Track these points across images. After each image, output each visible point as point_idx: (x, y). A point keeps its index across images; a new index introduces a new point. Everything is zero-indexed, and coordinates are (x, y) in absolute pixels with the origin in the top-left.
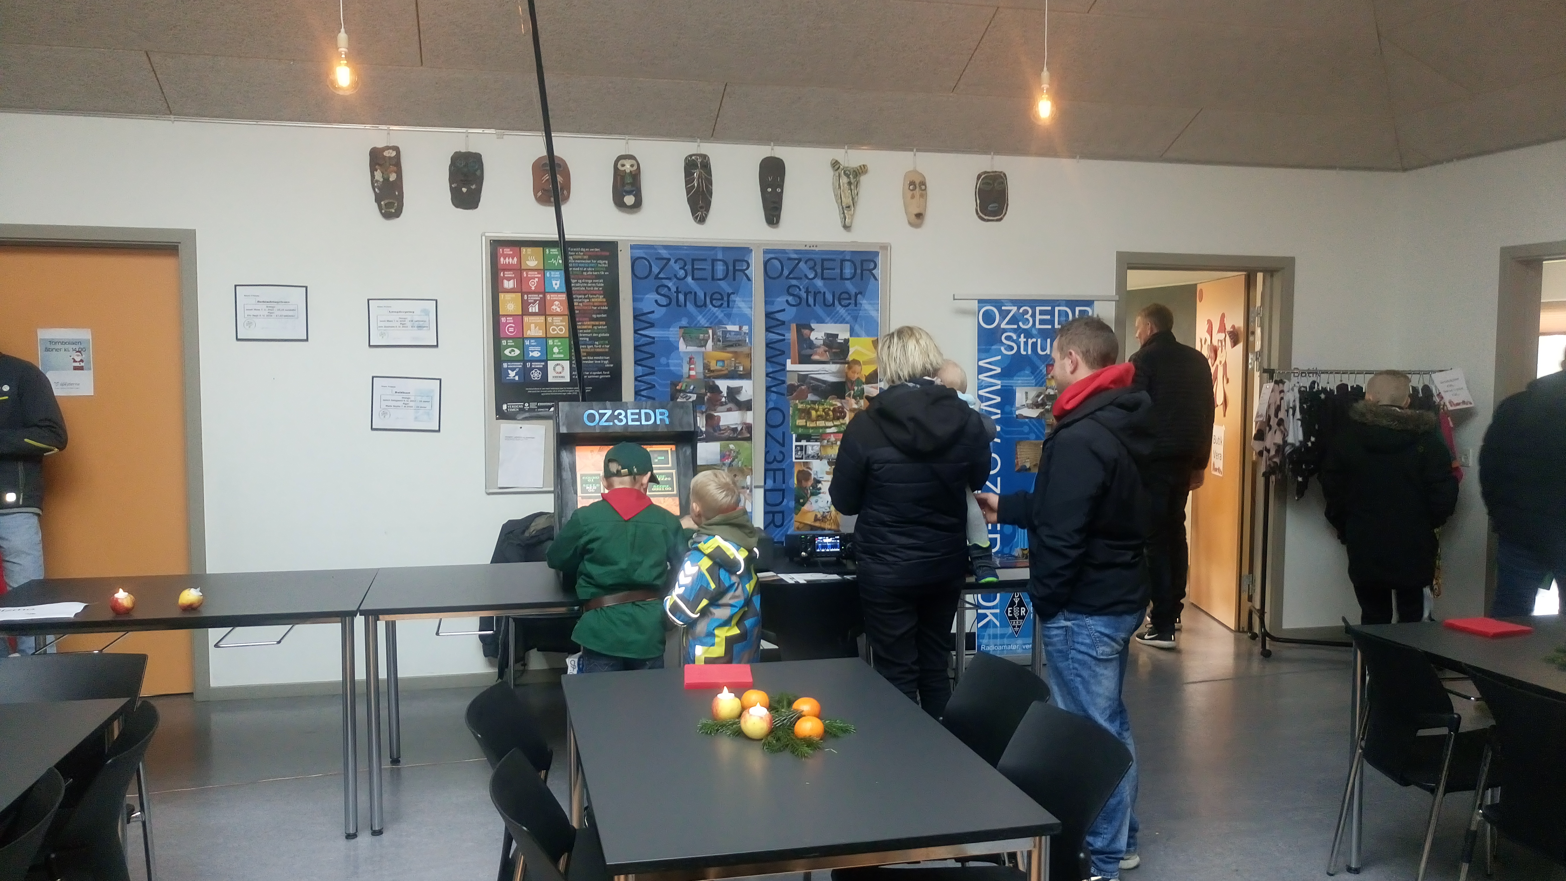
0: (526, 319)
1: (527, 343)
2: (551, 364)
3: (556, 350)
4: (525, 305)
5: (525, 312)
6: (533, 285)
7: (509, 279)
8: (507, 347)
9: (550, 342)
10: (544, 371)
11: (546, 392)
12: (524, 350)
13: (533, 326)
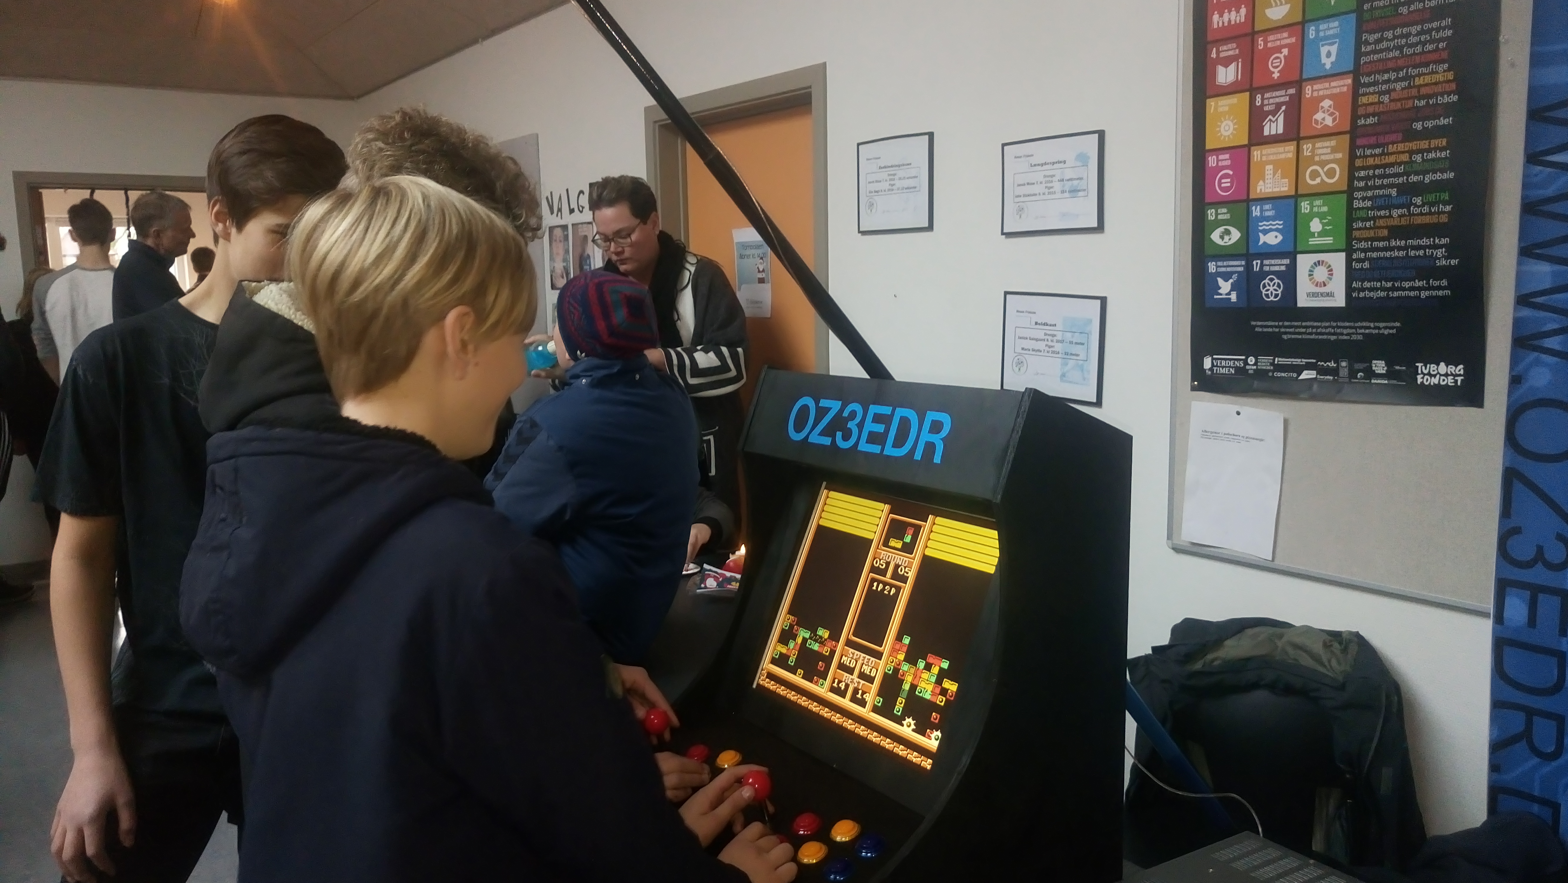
0: (1257, 153)
1: (1256, 211)
2: (1304, 262)
3: (1316, 226)
4: (1256, 117)
5: (1257, 138)
6: (1276, 68)
7: (1226, 63)
8: (1218, 223)
9: (1305, 206)
10: (1289, 278)
11: (1291, 331)
12: (1248, 228)
13: (1269, 168)
